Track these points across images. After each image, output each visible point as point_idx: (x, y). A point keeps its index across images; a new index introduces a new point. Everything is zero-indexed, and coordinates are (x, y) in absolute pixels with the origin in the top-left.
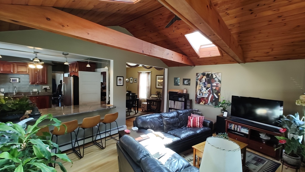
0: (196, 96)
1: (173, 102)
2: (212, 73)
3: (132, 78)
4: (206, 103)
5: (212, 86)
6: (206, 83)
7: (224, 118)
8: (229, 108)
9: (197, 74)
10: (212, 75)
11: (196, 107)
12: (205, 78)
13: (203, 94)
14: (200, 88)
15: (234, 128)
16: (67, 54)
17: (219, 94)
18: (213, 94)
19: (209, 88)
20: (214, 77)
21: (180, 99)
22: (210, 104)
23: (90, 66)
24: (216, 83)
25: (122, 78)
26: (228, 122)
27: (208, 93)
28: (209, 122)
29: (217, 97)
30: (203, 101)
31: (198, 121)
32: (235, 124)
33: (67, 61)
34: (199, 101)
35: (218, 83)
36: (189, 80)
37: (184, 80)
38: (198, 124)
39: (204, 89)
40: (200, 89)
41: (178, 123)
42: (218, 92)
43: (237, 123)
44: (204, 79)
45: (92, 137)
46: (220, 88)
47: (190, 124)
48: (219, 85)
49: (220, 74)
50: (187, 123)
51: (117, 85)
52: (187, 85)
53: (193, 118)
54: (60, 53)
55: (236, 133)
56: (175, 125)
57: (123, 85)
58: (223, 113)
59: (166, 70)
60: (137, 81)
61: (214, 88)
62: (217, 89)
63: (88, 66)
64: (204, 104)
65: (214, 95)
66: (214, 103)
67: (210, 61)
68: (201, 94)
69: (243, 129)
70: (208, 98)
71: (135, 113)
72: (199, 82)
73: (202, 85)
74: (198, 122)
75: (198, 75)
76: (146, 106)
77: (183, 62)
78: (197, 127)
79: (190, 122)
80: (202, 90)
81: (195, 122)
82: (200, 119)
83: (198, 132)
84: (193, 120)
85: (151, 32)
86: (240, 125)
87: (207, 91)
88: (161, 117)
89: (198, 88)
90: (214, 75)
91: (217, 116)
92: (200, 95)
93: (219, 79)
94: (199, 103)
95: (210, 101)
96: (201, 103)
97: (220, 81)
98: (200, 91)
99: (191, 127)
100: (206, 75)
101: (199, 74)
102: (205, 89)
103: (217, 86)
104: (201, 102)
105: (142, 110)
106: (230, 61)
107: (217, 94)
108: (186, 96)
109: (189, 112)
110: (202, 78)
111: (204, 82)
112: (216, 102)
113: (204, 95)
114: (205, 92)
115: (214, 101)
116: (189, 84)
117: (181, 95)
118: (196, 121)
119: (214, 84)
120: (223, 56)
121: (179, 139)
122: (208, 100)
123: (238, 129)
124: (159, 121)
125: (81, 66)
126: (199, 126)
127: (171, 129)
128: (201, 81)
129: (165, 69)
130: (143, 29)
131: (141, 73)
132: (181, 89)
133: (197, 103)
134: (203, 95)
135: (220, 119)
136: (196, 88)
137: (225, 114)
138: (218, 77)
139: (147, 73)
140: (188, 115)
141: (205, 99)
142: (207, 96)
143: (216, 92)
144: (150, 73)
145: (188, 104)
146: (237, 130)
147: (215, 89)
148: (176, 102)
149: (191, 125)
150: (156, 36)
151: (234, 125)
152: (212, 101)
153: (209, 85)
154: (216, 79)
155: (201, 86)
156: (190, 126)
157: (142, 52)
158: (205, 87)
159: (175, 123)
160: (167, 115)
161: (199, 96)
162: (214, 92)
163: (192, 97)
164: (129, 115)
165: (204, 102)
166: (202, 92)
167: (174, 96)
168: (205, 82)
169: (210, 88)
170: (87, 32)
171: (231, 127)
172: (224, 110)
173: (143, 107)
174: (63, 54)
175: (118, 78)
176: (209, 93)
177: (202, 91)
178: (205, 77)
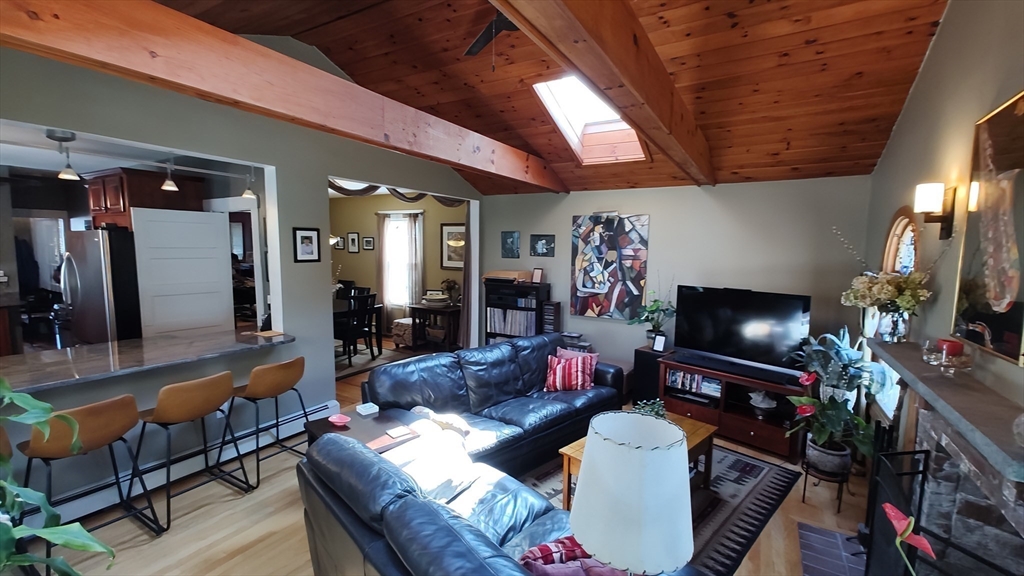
0: (574, 289)
1: (498, 312)
2: (622, 216)
3: (355, 236)
4: (603, 311)
5: (621, 258)
6: (604, 248)
7: (656, 355)
8: (670, 324)
9: (575, 219)
10: (621, 220)
11: (573, 325)
12: (601, 230)
13: (594, 283)
14: (585, 264)
15: (683, 384)
16: (69, 136)
17: (642, 282)
18: (625, 284)
19: (612, 263)
20: (627, 230)
21: (522, 302)
22: (617, 315)
23: (176, 189)
24: (632, 246)
25: (314, 234)
26: (667, 366)
27: (608, 280)
28: (612, 371)
29: (636, 292)
30: (594, 305)
31: (577, 371)
32: (686, 371)
33: (69, 166)
34: (582, 305)
35: (640, 246)
36: (550, 239)
37: (536, 238)
38: (580, 380)
39: (598, 267)
40: (585, 269)
41: (517, 379)
42: (639, 277)
43: (689, 366)
44: (596, 237)
45: (205, 452)
46: (645, 262)
47: (554, 382)
48: (642, 254)
49: (644, 219)
50: (545, 379)
51: (296, 261)
52: (544, 255)
53: (563, 361)
54: (34, 132)
55: (687, 396)
56: (505, 388)
57: (319, 260)
58: (654, 339)
59: (475, 205)
60: (373, 245)
61: (628, 263)
62: (637, 264)
63: (169, 186)
64: (598, 316)
65: (627, 286)
66: (627, 310)
67: (615, 175)
68: (589, 284)
69: (705, 383)
70: (608, 296)
71: (370, 357)
72: (581, 244)
73: (591, 255)
74: (580, 374)
75: (579, 221)
76: (410, 330)
77: (528, 178)
78: (576, 389)
79: (555, 374)
80: (593, 270)
81: (570, 374)
82: (584, 363)
83: (579, 403)
84: (564, 368)
85: (415, 67)
86: (699, 373)
87: (606, 275)
88: (459, 365)
89: (578, 267)
90: (626, 222)
91: (636, 351)
92: (584, 286)
93: (642, 234)
94: (582, 312)
95: (617, 306)
96: (589, 313)
97: (644, 242)
98: (586, 272)
99: (556, 390)
100: (602, 223)
101: (581, 219)
102: (601, 269)
103: (634, 258)
104: (589, 310)
105: (397, 345)
106: (675, 178)
107: (636, 281)
108: (541, 292)
109: (551, 342)
110: (593, 230)
111: (598, 243)
112: (632, 306)
113: (596, 285)
114: (600, 278)
115: (626, 305)
116: (550, 253)
117: (524, 289)
118: (574, 370)
119: (628, 252)
120: (652, 161)
121: (517, 430)
122: (610, 302)
123: (694, 385)
124: (453, 376)
125: (141, 187)
126: (583, 385)
127: (492, 402)
128: (587, 243)
129: (472, 201)
130: (386, 54)
131: (388, 216)
132: (523, 268)
133: (576, 314)
134: (593, 287)
135: (644, 358)
136: (573, 264)
137: (659, 344)
138: (638, 227)
139: (410, 215)
140: (546, 353)
141: (601, 298)
142: (606, 290)
143: (633, 275)
144: (420, 217)
145: (549, 317)
146: (691, 388)
147: (631, 268)
148: (509, 312)
149: (558, 385)
150: (436, 83)
151: (682, 374)
152: (620, 306)
153: (612, 255)
154: (634, 236)
155: (587, 258)
156: (555, 387)
157: (382, 140)
158: (600, 260)
159: (506, 382)
160: (477, 356)
161: (582, 292)
162: (627, 277)
163: (561, 294)
164: (350, 365)
165: (597, 310)
166: (591, 278)
167: (501, 294)
168: (601, 243)
169: (615, 265)
170: (145, 49)
171: (676, 381)
172: (656, 330)
173: (398, 335)
174: (51, 136)
175: (300, 234)
176: (612, 280)
177: (591, 274)
178: (599, 229)
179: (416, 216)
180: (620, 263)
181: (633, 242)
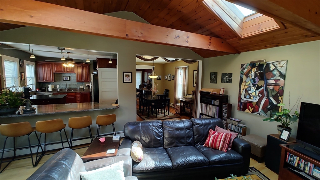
0: (240, 98)
2: (269, 62)
3: (170, 75)
4: (255, 110)
5: (267, 84)
6: (257, 79)
7: (282, 141)
8: (294, 125)
9: (242, 65)
10: (268, 65)
11: (239, 115)
12: (256, 70)
13: (250, 96)
14: (246, 87)
15: (298, 165)
16: (63, 49)
17: (280, 98)
18: (268, 98)
19: (261, 87)
20: (271, 69)
21: (213, 102)
22: (263, 114)
24: (275, 78)
25: (130, 74)
26: (286, 151)
27: (259, 96)
29: (275, 103)
30: (250, 107)
31: (220, 140)
32: (301, 158)
34: (244, 106)
35: (279, 78)
36: (231, 75)
37: (224, 75)
38: (221, 144)
39: (253, 89)
40: (246, 89)
41: (189, 137)
43: (303, 155)
44: (253, 74)
46: (283, 87)
47: (208, 143)
48: (281, 82)
49: (284, 63)
50: (205, 140)
51: (124, 82)
52: (227, 82)
53: (216, 133)
55: (301, 173)
56: (183, 141)
57: (132, 82)
58: (282, 132)
60: (174, 78)
61: (271, 87)
62: (277, 88)
64: (253, 112)
65: (270, 99)
66: (269, 112)
67: (263, 41)
68: (248, 97)
69: (317, 170)
70: (258, 103)
72: (244, 77)
73: (249, 82)
74: (221, 142)
75: (244, 67)
77: (211, 48)
78: (218, 149)
79: (210, 139)
80: (250, 90)
81: (216, 141)
82: (225, 137)
84: (214, 137)
85: (159, 9)
86: (311, 162)
87: (257, 93)
89: (242, 88)
90: (271, 65)
91: (269, 137)
92: (245, 97)
93: (281, 71)
94: (244, 110)
95: (263, 109)
96: (247, 110)
97: (283, 76)
98: (246, 91)
99: (209, 147)
100: (256, 67)
101: (245, 65)
102: (255, 90)
103: (275, 85)
104: (247, 109)
105: (176, 112)
108: (223, 99)
109: (213, 123)
110: (251, 70)
111: (253, 77)
113: (252, 97)
114: (254, 94)
115: (269, 109)
116: (230, 81)
117: (215, 97)
118: (219, 139)
119: (272, 81)
122: (259, 107)
123: (307, 169)
126: (222, 148)
127: (174, 145)
128: (247, 76)
129: (200, 61)
131: (178, 68)
132: (219, 87)
133: (240, 110)
134: (250, 98)
135: (273, 141)
136: (240, 87)
137: (285, 135)
138: (279, 68)
140: (209, 127)
141: (254, 104)
142: (257, 100)
143: (274, 94)
144: (187, 68)
145: (225, 110)
146: (304, 169)
147: (273, 90)
148: (208, 106)
149: (210, 144)
150: (168, 14)
151: (298, 158)
152: (265, 109)
153: (262, 83)
154: (276, 72)
155: (247, 84)
156: (208, 145)
158: (254, 85)
159: (183, 138)
161: (244, 100)
162: (270, 94)
165: (251, 110)
166: (249, 94)
167: (207, 98)
168: (255, 77)
169: (263, 88)
171: (293, 161)
172: (285, 127)
173: (177, 109)
175: (125, 74)
176: (261, 96)
177: (249, 92)
178: (255, 70)
179: (185, 68)
180: (266, 88)
181: (275, 76)
